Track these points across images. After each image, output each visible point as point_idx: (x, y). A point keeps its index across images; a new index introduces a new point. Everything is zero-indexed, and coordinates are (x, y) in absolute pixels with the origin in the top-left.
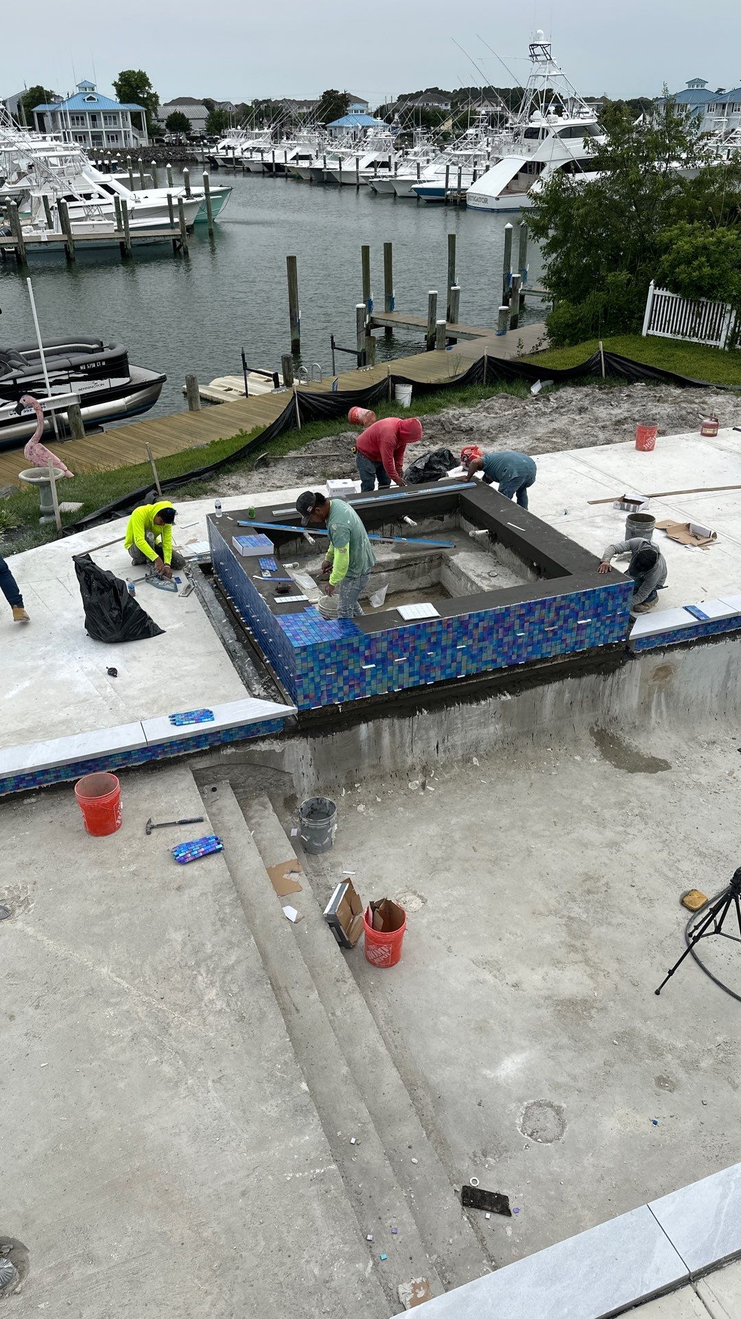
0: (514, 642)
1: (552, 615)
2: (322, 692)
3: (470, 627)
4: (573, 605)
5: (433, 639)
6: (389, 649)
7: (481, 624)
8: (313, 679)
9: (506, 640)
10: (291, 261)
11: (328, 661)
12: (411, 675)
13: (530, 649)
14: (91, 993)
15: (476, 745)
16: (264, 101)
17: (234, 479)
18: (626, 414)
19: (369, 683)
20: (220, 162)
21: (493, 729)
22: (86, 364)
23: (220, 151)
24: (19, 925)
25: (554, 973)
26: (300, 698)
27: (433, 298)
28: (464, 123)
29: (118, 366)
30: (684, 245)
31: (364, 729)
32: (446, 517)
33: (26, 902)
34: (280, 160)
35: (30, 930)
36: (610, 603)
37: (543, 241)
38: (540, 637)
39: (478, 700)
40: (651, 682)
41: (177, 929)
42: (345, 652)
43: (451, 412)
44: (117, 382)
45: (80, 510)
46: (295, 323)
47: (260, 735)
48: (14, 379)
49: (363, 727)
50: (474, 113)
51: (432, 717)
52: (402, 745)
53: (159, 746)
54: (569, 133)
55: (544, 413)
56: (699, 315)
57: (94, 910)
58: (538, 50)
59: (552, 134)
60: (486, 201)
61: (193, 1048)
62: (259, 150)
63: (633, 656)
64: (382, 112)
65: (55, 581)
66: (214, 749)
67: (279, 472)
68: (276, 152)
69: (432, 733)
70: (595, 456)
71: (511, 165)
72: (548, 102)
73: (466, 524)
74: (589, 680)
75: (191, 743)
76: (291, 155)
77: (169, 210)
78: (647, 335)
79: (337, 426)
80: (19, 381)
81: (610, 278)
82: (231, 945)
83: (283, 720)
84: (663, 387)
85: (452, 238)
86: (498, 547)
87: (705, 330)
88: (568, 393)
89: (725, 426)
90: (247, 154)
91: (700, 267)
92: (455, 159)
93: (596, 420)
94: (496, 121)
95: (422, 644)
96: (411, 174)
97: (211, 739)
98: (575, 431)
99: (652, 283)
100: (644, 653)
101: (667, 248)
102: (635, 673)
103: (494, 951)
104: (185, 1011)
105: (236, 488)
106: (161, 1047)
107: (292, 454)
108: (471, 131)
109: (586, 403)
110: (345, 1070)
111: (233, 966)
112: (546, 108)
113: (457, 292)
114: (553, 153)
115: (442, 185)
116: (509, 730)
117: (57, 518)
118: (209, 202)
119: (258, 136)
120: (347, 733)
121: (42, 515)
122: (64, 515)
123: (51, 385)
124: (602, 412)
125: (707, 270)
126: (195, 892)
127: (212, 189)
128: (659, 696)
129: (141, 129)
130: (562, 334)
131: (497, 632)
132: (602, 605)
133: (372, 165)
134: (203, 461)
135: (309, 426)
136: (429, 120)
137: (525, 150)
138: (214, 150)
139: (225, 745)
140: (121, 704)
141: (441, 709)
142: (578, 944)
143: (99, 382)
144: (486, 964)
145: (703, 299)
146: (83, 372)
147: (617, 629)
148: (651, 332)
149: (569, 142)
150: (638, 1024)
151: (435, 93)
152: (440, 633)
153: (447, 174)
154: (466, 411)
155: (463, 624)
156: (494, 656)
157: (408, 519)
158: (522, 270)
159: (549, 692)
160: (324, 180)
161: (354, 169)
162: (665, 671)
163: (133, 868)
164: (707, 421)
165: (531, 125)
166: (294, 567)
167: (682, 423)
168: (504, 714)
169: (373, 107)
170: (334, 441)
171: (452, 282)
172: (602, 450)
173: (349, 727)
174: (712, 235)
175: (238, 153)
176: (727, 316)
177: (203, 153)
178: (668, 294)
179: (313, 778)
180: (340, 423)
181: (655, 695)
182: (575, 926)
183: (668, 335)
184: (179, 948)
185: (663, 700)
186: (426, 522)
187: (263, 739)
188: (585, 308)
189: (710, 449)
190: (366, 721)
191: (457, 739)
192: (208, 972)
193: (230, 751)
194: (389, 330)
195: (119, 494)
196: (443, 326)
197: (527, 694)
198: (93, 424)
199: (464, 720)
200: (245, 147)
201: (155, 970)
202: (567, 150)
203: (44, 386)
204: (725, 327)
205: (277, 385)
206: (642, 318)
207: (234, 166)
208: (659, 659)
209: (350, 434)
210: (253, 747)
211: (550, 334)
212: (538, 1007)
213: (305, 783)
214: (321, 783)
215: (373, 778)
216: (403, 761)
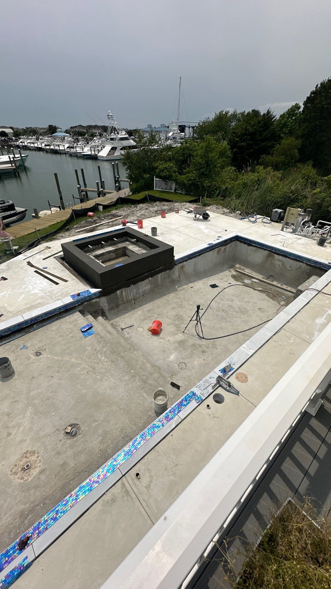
10: (56, 175)
14: (72, 366)
15: (145, 291)
16: (29, 128)
17: (61, 235)
18: (157, 209)
20: (21, 147)
21: (148, 287)
22: (2, 207)
23: (20, 143)
24: (45, 356)
26: (102, 287)
27: (97, 183)
29: (12, 207)
30: (161, 167)
32: (124, 237)
33: (45, 350)
34: (40, 146)
35: (49, 356)
39: (144, 280)
40: (180, 270)
41: (89, 346)
43: (114, 212)
44: (12, 212)
45: (18, 248)
46: (60, 192)
49: (118, 291)
50: (94, 133)
52: (128, 294)
53: (68, 305)
54: (122, 139)
55: (138, 211)
56: (167, 184)
57: (65, 347)
59: (117, 139)
60: (104, 158)
61: (103, 371)
63: (176, 265)
64: (67, 132)
65: (19, 268)
66: (82, 303)
67: (73, 231)
68: (38, 144)
69: (134, 290)
70: (153, 220)
71: (108, 148)
72: (115, 131)
73: (129, 239)
74: (167, 271)
75: (76, 303)
76: (43, 145)
77: (10, 162)
79: (85, 218)
81: (145, 176)
82: (104, 347)
83: (99, 292)
84: (163, 202)
85: (98, 167)
86: (139, 243)
87: (168, 188)
88: (141, 205)
89: (180, 210)
90: (29, 144)
91: (166, 173)
92: (92, 146)
93: (151, 211)
94: (101, 135)
96: (81, 150)
97: (81, 301)
98: (146, 214)
99: (154, 177)
100: (178, 263)
101: (157, 168)
102: (177, 268)
104: (98, 363)
105: (62, 237)
106: (95, 373)
107: (75, 226)
108: (95, 138)
109: (147, 207)
111: (106, 351)
113: (104, 181)
114: (119, 144)
115: (90, 153)
116: (152, 286)
117: (14, 251)
118: (22, 160)
119: (31, 139)
120: (114, 293)
121: (7, 251)
124: (151, 209)
125: (167, 173)
127: (22, 155)
128: (182, 273)
130: (134, 191)
133: (68, 147)
134: (50, 231)
136: (82, 134)
137: (111, 144)
138: (18, 143)
139: (85, 302)
140: (53, 296)
141: (136, 284)
143: (6, 212)
145: (167, 180)
147: (171, 259)
148: (156, 189)
149: (122, 142)
151: (80, 126)
153: (91, 150)
154: (118, 211)
157: (115, 239)
158: (118, 175)
160: (55, 152)
161: (63, 149)
162: (182, 267)
163: (71, 335)
164: (176, 209)
165: (111, 137)
166: (89, 254)
167: (171, 210)
168: (150, 283)
169: (64, 130)
170: (85, 222)
171: (101, 179)
173: (115, 292)
174: (167, 164)
175: (26, 144)
176: (173, 184)
177: (14, 144)
178: (159, 179)
179: (108, 306)
183: (160, 190)
184: (91, 350)
186: (119, 239)
187: (94, 299)
188: (139, 184)
189: (178, 216)
190: (119, 290)
191: (140, 291)
192: (100, 354)
193: (86, 303)
194: (86, 193)
195: (28, 243)
196: (102, 190)
200: (28, 142)
201: (86, 357)
202: (122, 144)
204: (173, 187)
205: (60, 209)
206: (153, 186)
207: (26, 148)
208: (181, 265)
209: (89, 219)
210: (92, 301)
211: (131, 191)
212: (175, 344)
213: (106, 308)
214: (110, 307)
215: (122, 304)
216: (129, 298)
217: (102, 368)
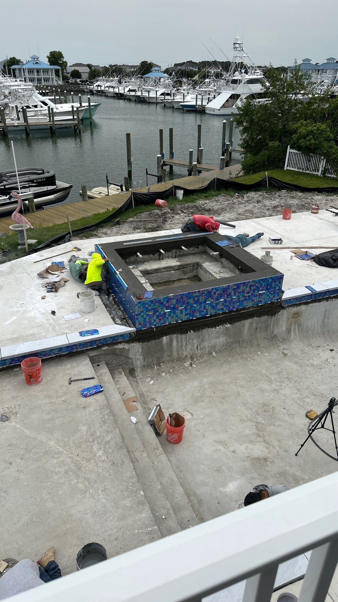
0: (231, 300)
1: (248, 289)
2: (147, 322)
3: (212, 294)
4: (257, 285)
5: (196, 299)
6: (177, 303)
7: (217, 292)
8: (143, 316)
9: (228, 299)
10: (128, 135)
11: (150, 308)
12: (186, 315)
13: (238, 304)
14: (46, 453)
15: (214, 347)
16: (114, 65)
17: (105, 230)
18: (278, 204)
19: (168, 318)
20: (95, 92)
21: (222, 340)
22: (37, 180)
23: (94, 87)
24: (13, 423)
25: (251, 446)
26: (137, 324)
27: (191, 153)
28: (204, 77)
29: (51, 180)
30: (303, 130)
31: (165, 339)
32: (200, 247)
33: (16, 414)
34: (121, 92)
35: (18, 426)
36: (273, 284)
37: (241, 128)
38: (243, 298)
39: (215, 327)
40: (291, 320)
41: (84, 425)
42: (157, 304)
43: (201, 202)
44: (51, 188)
45: (36, 243)
46: (129, 163)
47: (119, 341)
48: (4, 186)
49: (165, 338)
50: (208, 72)
51: (195, 334)
52: (182, 346)
53: (74, 345)
54: (251, 81)
55: (242, 203)
56: (310, 161)
57: (46, 417)
58: (237, 46)
59: (243, 82)
60: (214, 111)
61: (93, 476)
62: (112, 87)
63: (283, 308)
64: (167, 71)
65: (26, 274)
66: (99, 347)
67: (125, 227)
68: (120, 88)
69: (195, 341)
70: (265, 221)
71: (225, 95)
72: (241, 68)
73: (209, 250)
74: (264, 318)
75: (89, 344)
76: (127, 89)
77: (72, 112)
78: (287, 169)
79: (150, 207)
80: (6, 187)
81: (271, 144)
82: (108, 432)
83: (130, 334)
84: (294, 192)
85: (199, 127)
86: (223, 260)
87: (312, 167)
88: (252, 194)
89: (322, 209)
90: (107, 89)
91: (310, 140)
92: (200, 92)
93: (265, 206)
94: (218, 76)
95: (191, 301)
96: (181, 99)
97: (97, 342)
98: (255, 210)
99: (289, 146)
100: (288, 306)
101: (295, 132)
102: (284, 315)
103: (224, 437)
104: (88, 460)
105: (106, 234)
106: (78, 477)
107: (131, 219)
108: (207, 80)
109: (260, 199)
110: (159, 487)
111: (109, 441)
112: (241, 71)
113: (202, 150)
114: (244, 90)
115: (194, 103)
116: (229, 340)
117: (26, 246)
118: (90, 109)
119: (112, 81)
120: (157, 341)
121: (19, 245)
122: (30, 245)
123: (21, 188)
124: (267, 203)
125: (313, 141)
126: (91, 409)
127: (92, 104)
128: (295, 326)
129: (59, 77)
130: (249, 169)
131: (224, 296)
132: (270, 285)
133: (162, 94)
134: (91, 222)
135: (138, 208)
136: (189, 75)
137: (231, 89)
138: (92, 87)
139: (104, 345)
140: (57, 327)
141: (199, 330)
142: (261, 434)
143: (42, 187)
144: (220, 442)
145: (311, 154)
146: (35, 183)
147: (276, 296)
148: (288, 168)
149: (251, 86)
150: (288, 468)
151: (191, 63)
152: (198, 296)
153: (197, 99)
154: (207, 201)
155: (209, 292)
156: (223, 307)
157: (183, 248)
158: (230, 141)
159: (247, 323)
160: (141, 100)
161: (155, 96)
162: (297, 315)
163: (63, 399)
164: (314, 207)
165: (234, 78)
166: (133, 268)
167: (303, 208)
168: (227, 333)
169: (163, 69)
170: (149, 214)
171: (199, 146)
172: (268, 219)
173: (159, 338)
174: (315, 126)
175: (103, 88)
176: (322, 161)
177: (87, 88)
178: (296, 151)
179: (142, 361)
180: (152, 206)
181: (293, 326)
182: (259, 426)
183: (296, 170)
184: (85, 433)
185: (296, 327)
186: (191, 249)
187: (120, 343)
188: (259, 158)
189: (315, 219)
190: (166, 335)
191: (206, 344)
192: (98, 443)
193: (105, 348)
194: (171, 167)
195: (53, 236)
196: (196, 165)
197: (237, 324)
198: (39, 207)
199: (209, 336)
200: (106, 85)
201: (74, 443)
202: (250, 89)
203: (18, 189)
204: (321, 166)
205: (122, 190)
206: (285, 162)
207: (101, 93)
208: (295, 309)
209: (156, 211)
210: (116, 346)
211: (244, 169)
212: (244, 461)
213: (138, 363)
214: (145, 363)
215: (169, 361)
216: (182, 354)
217: (92, 471)
